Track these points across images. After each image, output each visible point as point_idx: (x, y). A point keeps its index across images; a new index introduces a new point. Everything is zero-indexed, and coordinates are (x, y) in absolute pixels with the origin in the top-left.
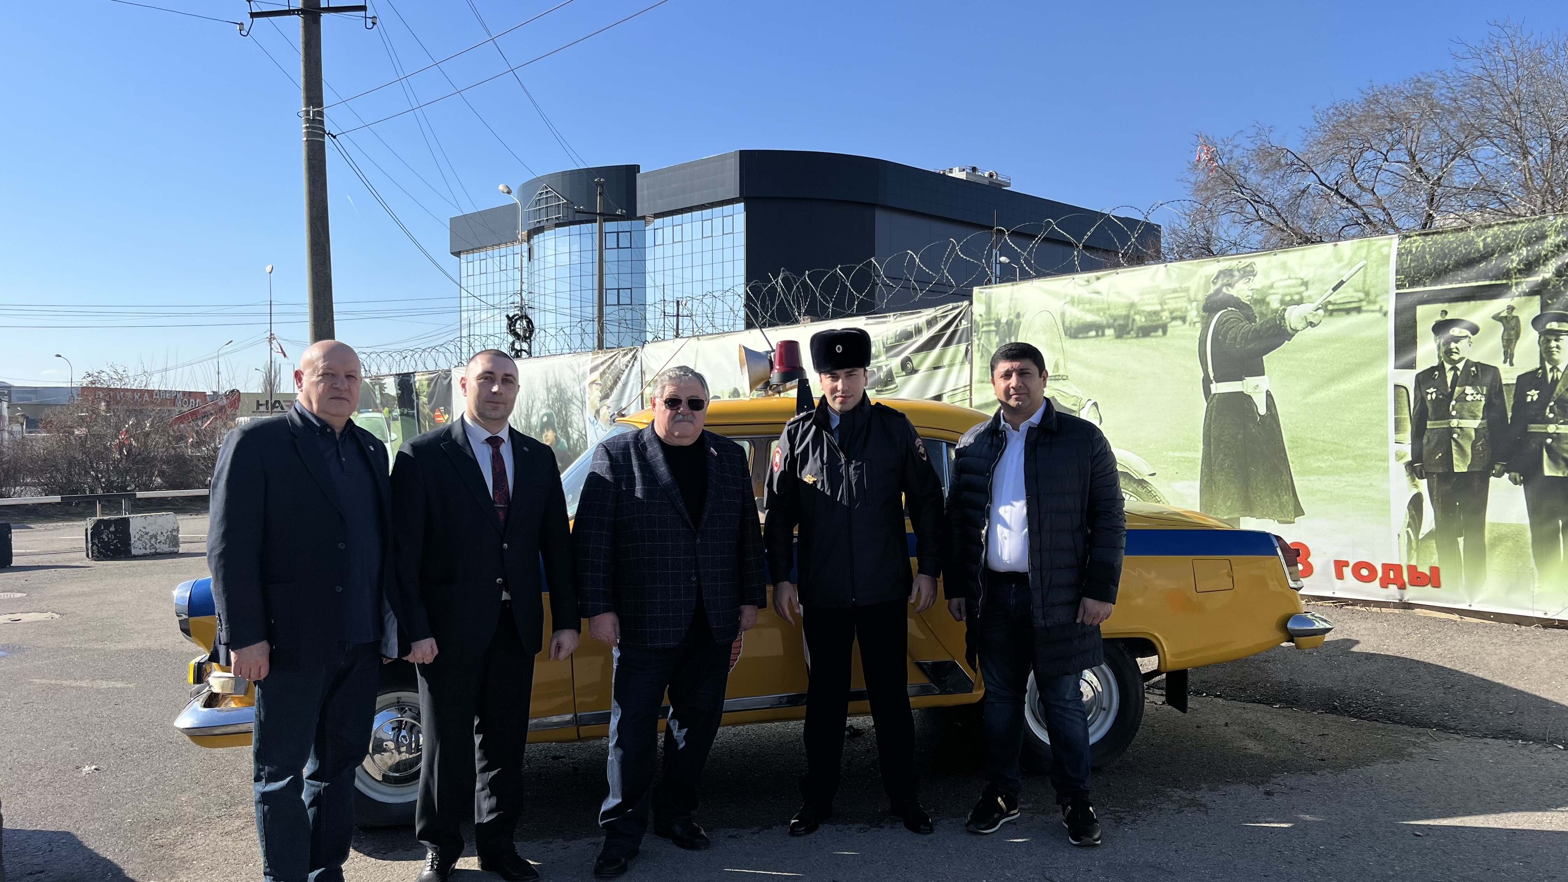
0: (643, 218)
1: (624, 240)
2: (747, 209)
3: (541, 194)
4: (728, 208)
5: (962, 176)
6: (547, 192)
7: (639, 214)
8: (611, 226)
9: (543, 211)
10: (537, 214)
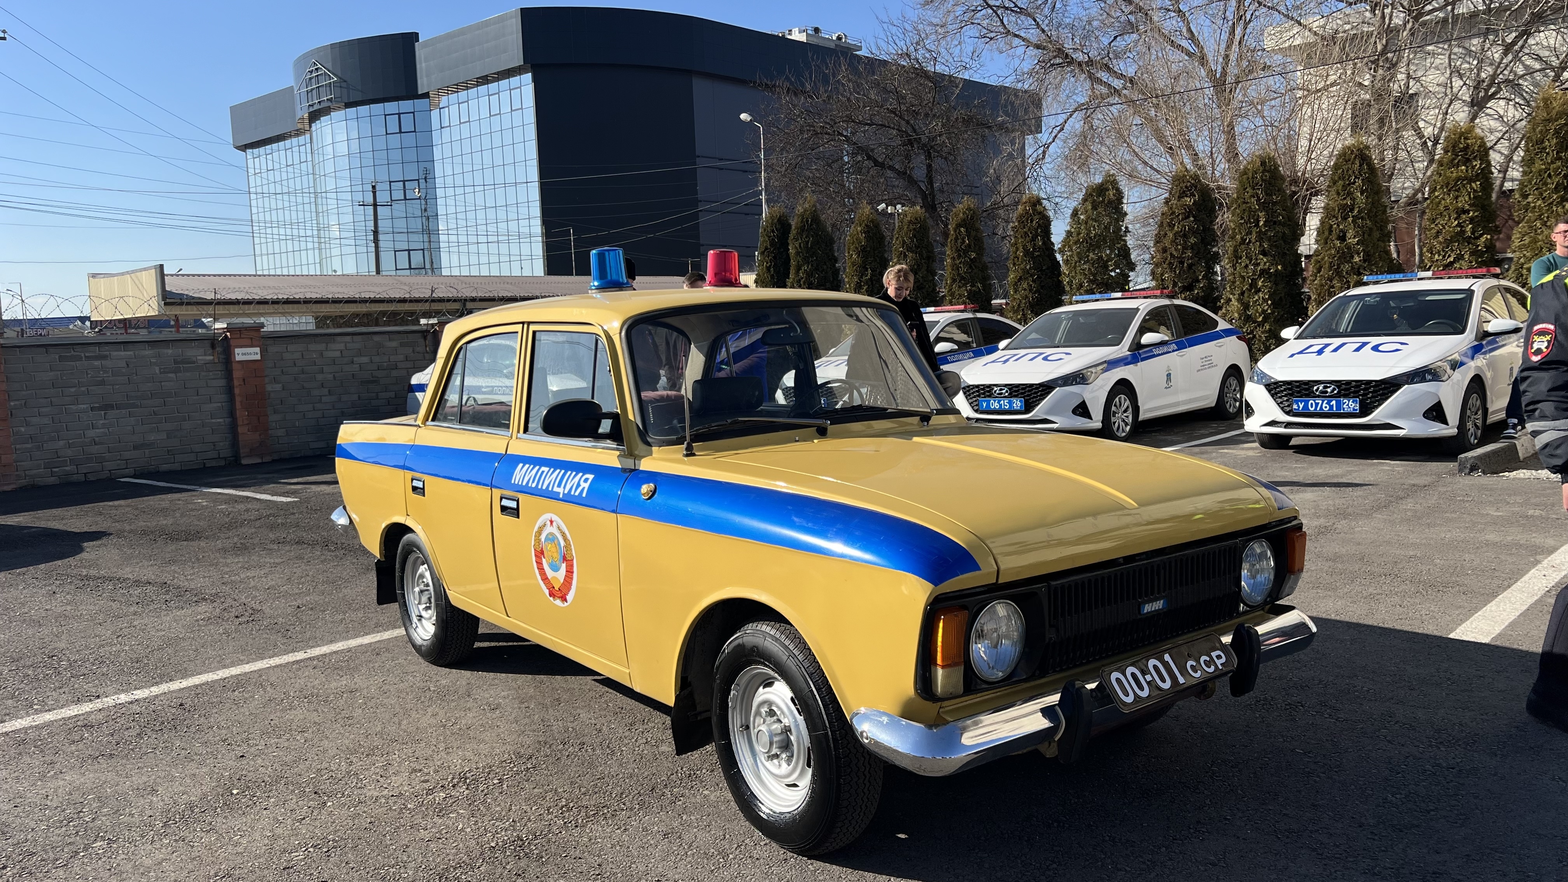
0: (426, 95)
1: (407, 125)
2: (535, 80)
3: (311, 72)
4: (515, 81)
5: (802, 38)
6: (317, 69)
7: (420, 91)
8: (391, 107)
9: (314, 92)
10: (310, 94)
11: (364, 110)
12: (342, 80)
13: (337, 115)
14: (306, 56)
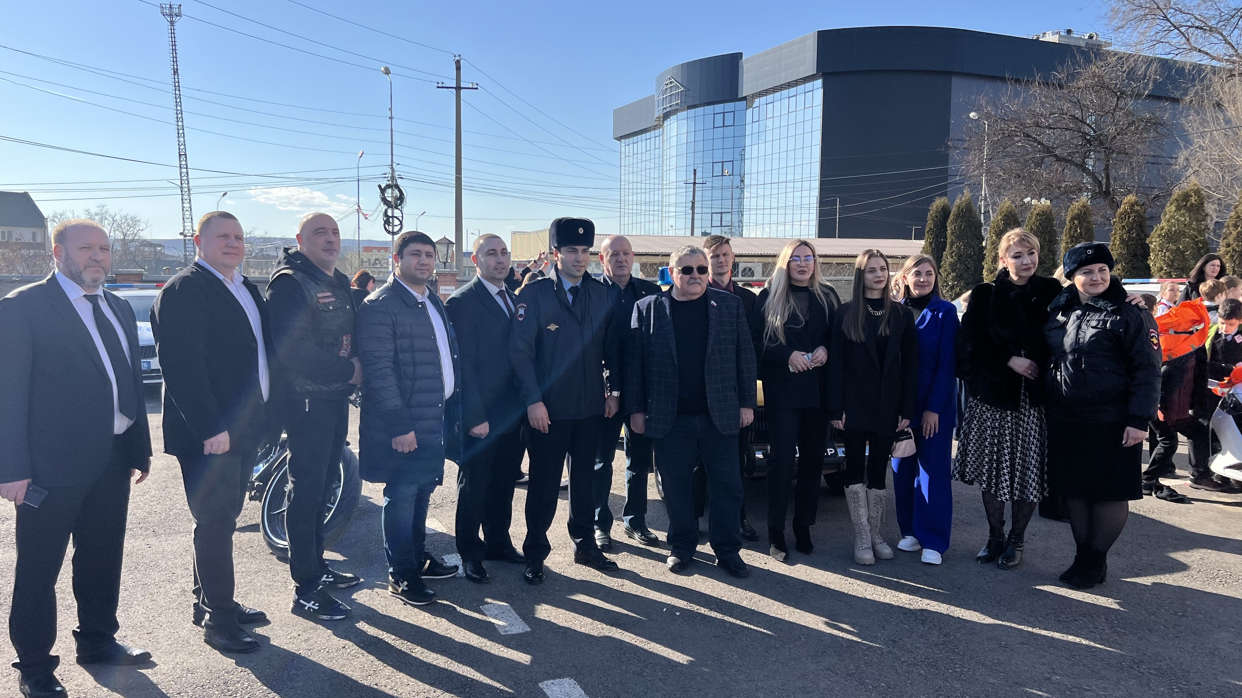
0: (744, 98)
1: (729, 120)
2: (825, 86)
3: (667, 85)
4: (809, 85)
5: (1055, 39)
6: (671, 82)
8: (719, 108)
9: (668, 99)
10: (665, 101)
11: (700, 110)
12: (687, 89)
13: (683, 114)
14: (666, 72)
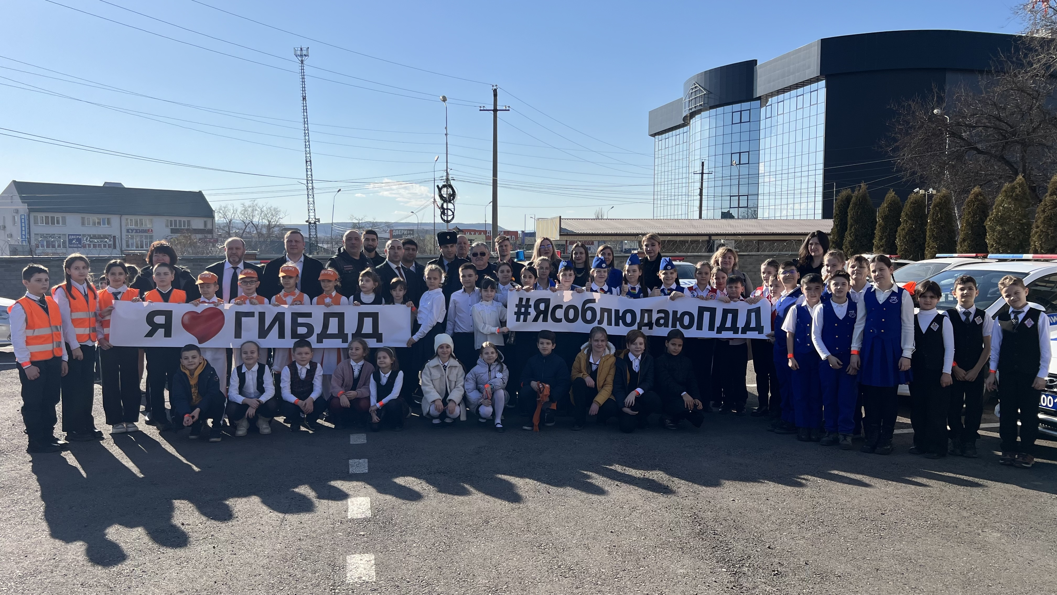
0: (759, 98)
1: (745, 117)
2: (827, 86)
3: (692, 89)
4: (814, 86)
6: (696, 87)
7: (756, 96)
8: (737, 107)
9: (693, 101)
10: (691, 103)
11: (720, 110)
12: (709, 93)
13: (705, 114)
14: (690, 80)
